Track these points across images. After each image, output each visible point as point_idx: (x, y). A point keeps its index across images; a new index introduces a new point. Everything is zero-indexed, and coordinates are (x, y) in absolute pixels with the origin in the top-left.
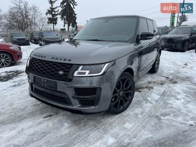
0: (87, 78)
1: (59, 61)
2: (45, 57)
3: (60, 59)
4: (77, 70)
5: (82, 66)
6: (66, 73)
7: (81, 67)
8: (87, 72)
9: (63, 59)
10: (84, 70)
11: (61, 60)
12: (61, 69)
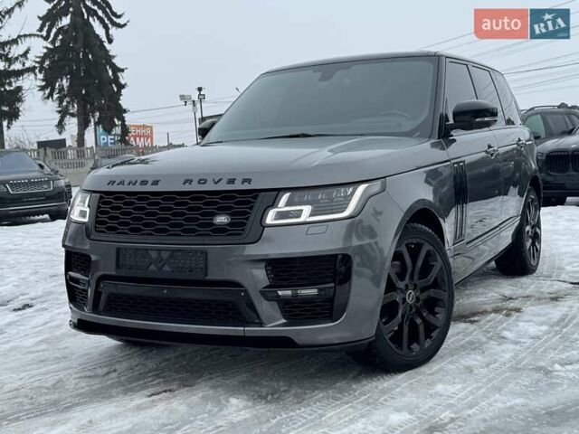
0: (308, 226)
1: (210, 187)
2: (156, 183)
3: (214, 180)
4: (273, 204)
5: (288, 194)
6: (239, 219)
7: (285, 197)
8: (307, 209)
9: (225, 181)
10: (295, 205)
11: (216, 183)
12: (222, 210)
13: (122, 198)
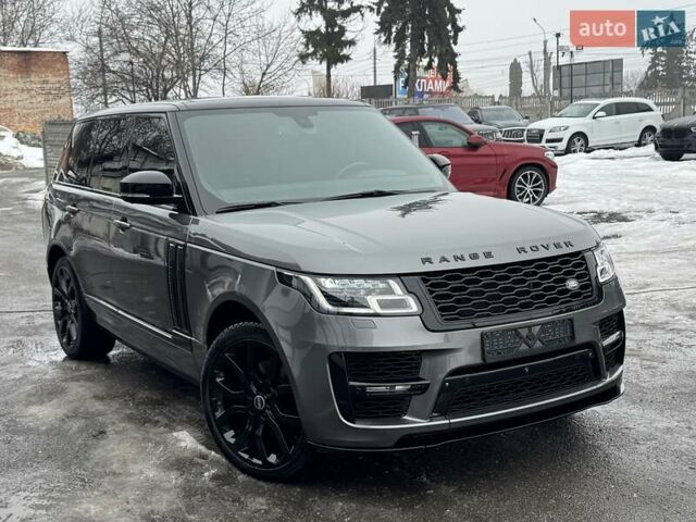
2: (488, 255)
6: (584, 281)
11: (547, 249)
13: (460, 278)
